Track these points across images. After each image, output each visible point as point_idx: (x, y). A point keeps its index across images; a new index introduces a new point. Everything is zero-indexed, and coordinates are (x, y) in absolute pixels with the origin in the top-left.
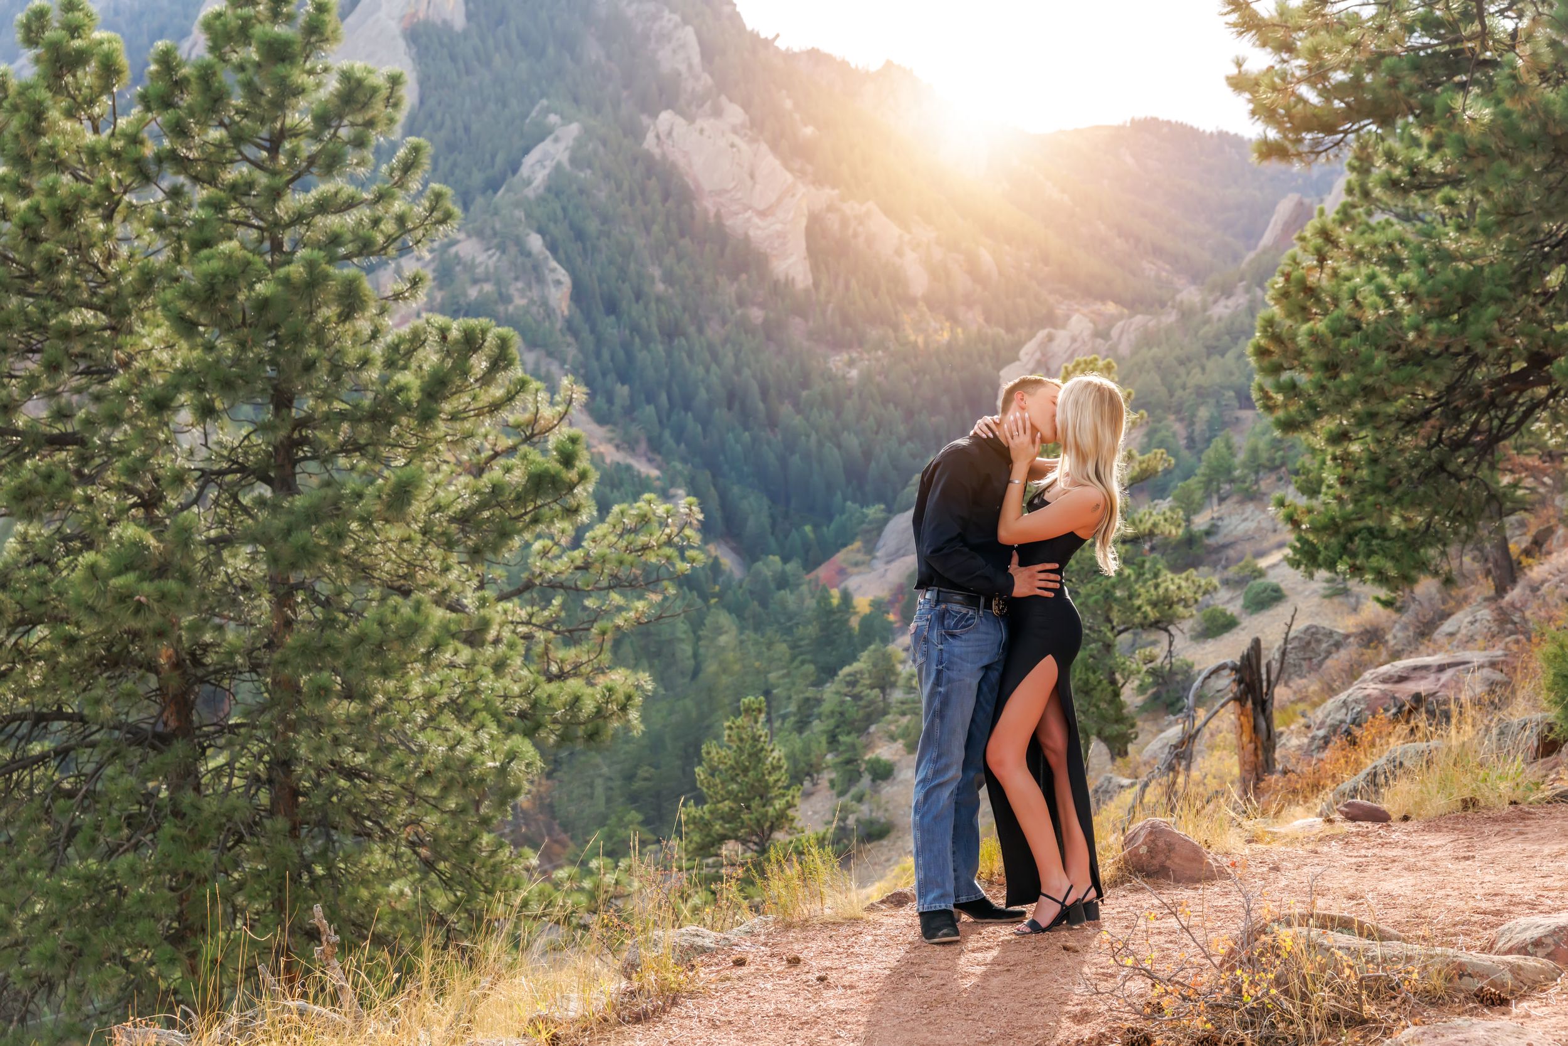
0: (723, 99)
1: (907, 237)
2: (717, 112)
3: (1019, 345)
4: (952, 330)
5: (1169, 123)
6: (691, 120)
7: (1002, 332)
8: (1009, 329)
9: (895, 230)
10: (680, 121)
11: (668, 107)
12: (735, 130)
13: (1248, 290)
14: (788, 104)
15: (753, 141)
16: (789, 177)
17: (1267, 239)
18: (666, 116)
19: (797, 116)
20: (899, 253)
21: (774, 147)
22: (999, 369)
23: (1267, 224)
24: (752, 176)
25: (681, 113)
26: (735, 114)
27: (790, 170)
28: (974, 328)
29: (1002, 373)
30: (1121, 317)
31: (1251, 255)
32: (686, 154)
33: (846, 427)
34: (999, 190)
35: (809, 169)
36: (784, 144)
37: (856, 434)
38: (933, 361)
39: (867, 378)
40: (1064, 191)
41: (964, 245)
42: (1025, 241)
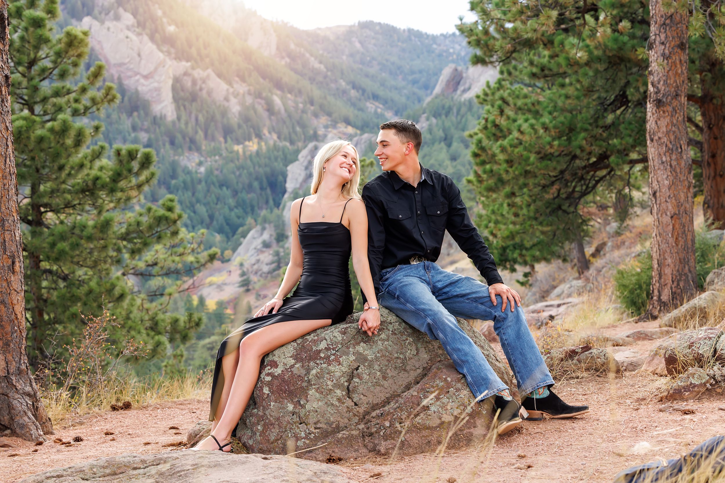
0: (121, 10)
1: (231, 90)
2: (117, 18)
3: (297, 152)
4: (259, 143)
5: (380, 24)
6: (102, 22)
7: (288, 144)
8: (292, 142)
9: (224, 86)
10: (96, 24)
11: (88, 14)
12: (128, 28)
13: (428, 119)
14: (160, 13)
15: (139, 34)
16: (161, 55)
17: (438, 90)
18: (87, 20)
19: (165, 20)
20: (227, 99)
21: (152, 38)
22: (286, 166)
23: (437, 81)
24: (139, 55)
25: (95, 18)
26: (128, 18)
27: (162, 51)
28: (271, 143)
29: (289, 168)
30: (356, 135)
31: (428, 99)
32: (99, 42)
33: (198, 201)
34: (283, 63)
35: (173, 50)
36: (157, 36)
37: (205, 205)
38: (249, 162)
39: (209, 172)
40: (321, 62)
41: (264, 95)
42: (300, 92)
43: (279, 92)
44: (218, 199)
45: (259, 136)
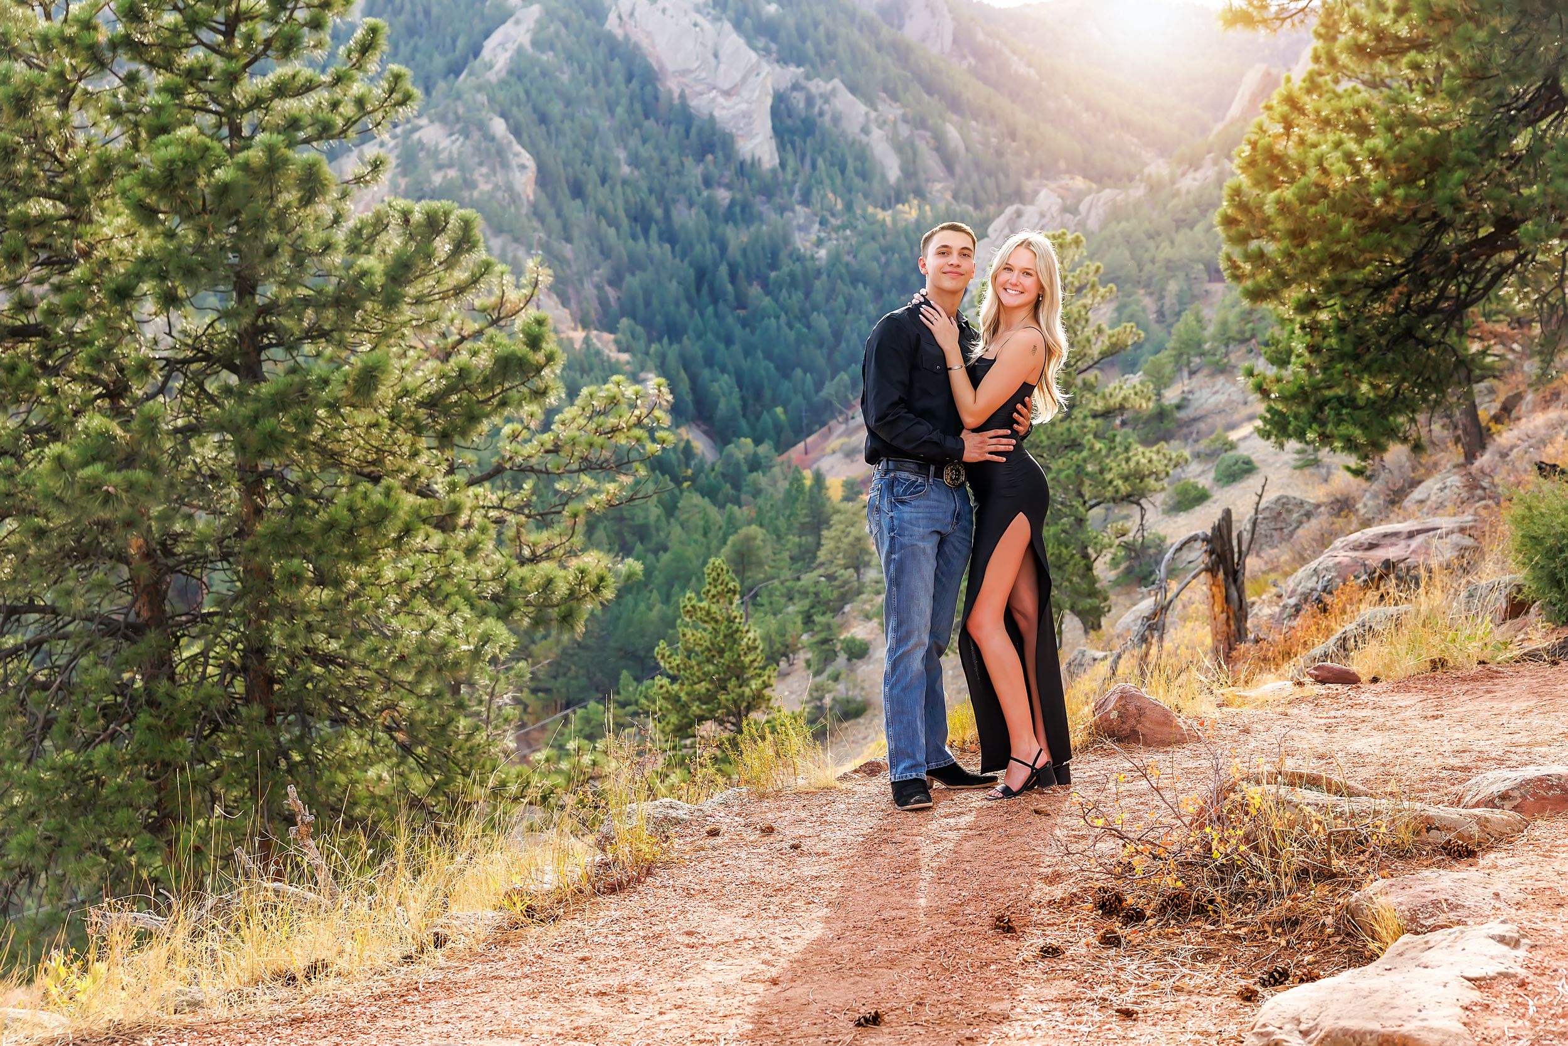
1: (873, 115)
4: (920, 208)
7: (971, 208)
8: (977, 206)
9: (861, 108)
12: (699, 9)
13: (1215, 162)
15: (716, 20)
16: (753, 56)
17: (1235, 110)
20: (865, 130)
21: (738, 26)
23: (1235, 95)
24: (716, 56)
27: (755, 49)
28: (941, 206)
30: (1089, 191)
31: (1218, 127)
32: (649, 34)
33: (815, 308)
34: (965, 65)
35: (774, 47)
36: (748, 22)
37: (826, 314)
38: (903, 241)
39: (835, 258)
40: (1029, 65)
41: (930, 122)
42: (993, 116)
43: (955, 118)
44: (849, 304)
45: (920, 193)
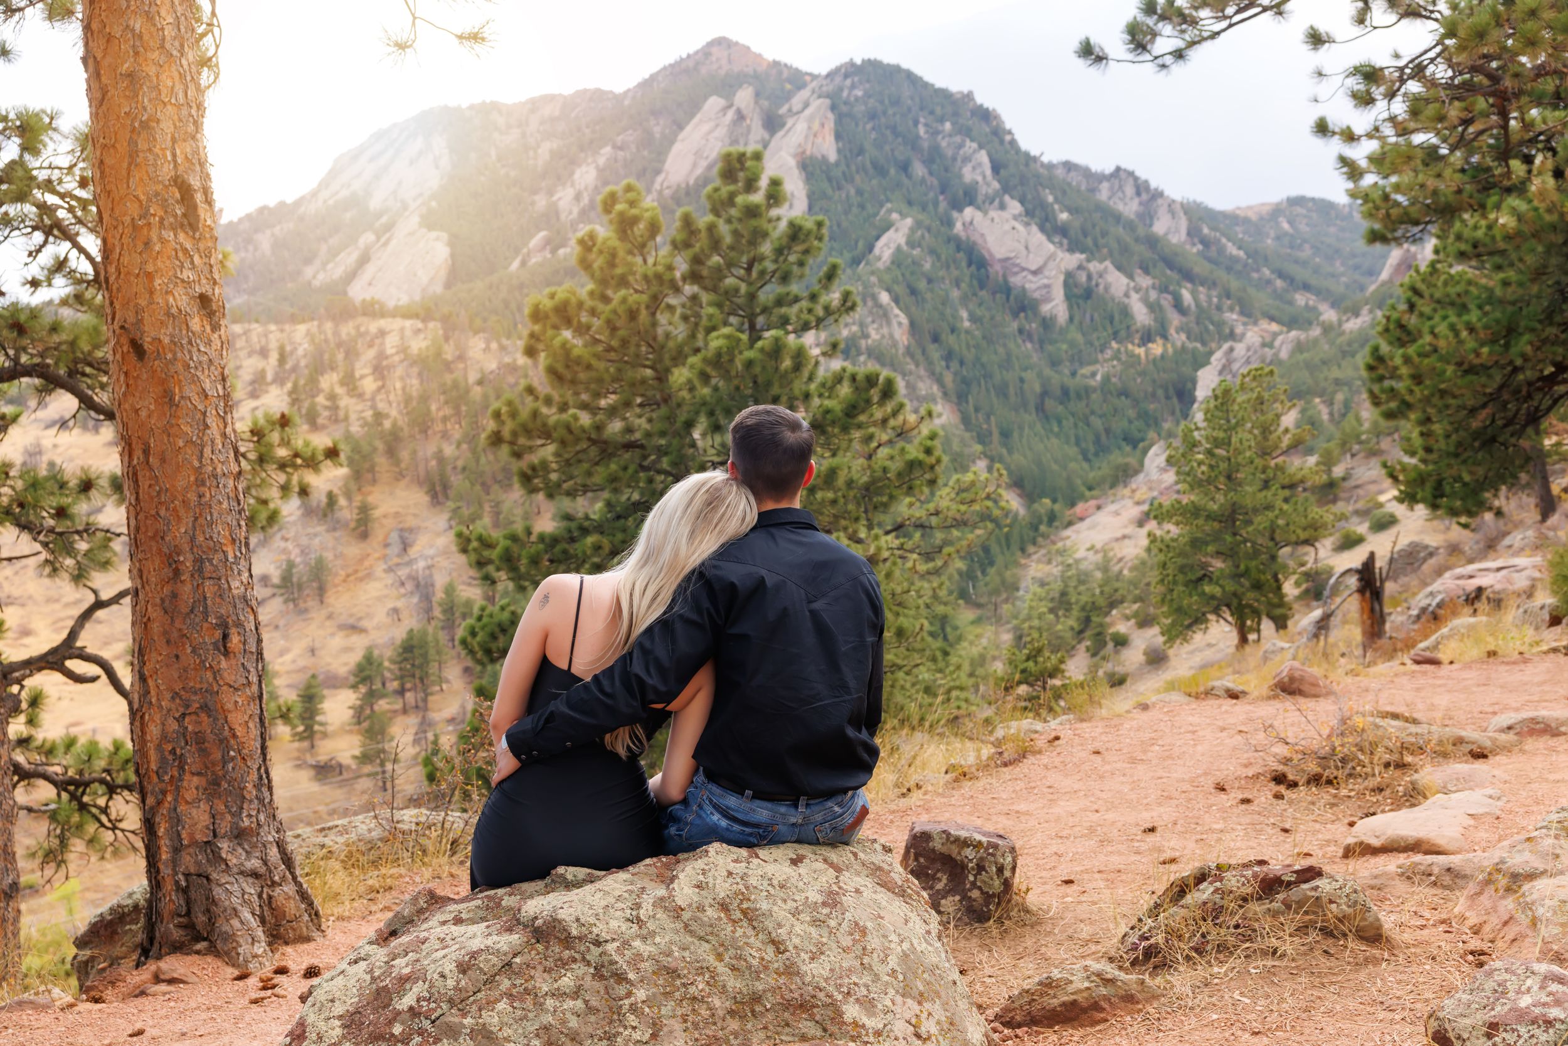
0: (1007, 198)
1: (1132, 284)
2: (1002, 207)
3: (1211, 353)
4: (1164, 345)
5: (1313, 199)
6: (986, 213)
7: (1199, 345)
8: (1204, 343)
9: (1124, 280)
10: (978, 215)
11: (971, 204)
12: (1015, 218)
13: (1371, 311)
14: (1050, 199)
15: (1027, 224)
16: (1051, 247)
17: (1385, 275)
18: (969, 211)
19: (1056, 207)
20: (1127, 295)
21: (1042, 229)
22: (1196, 370)
23: (1384, 264)
24: (1027, 248)
25: (979, 208)
26: (1015, 207)
27: (1053, 243)
28: (1179, 344)
29: (1200, 373)
30: (1281, 333)
31: (1372, 288)
32: (982, 235)
33: (1093, 413)
34: (1195, 250)
35: (1065, 241)
36: (1048, 225)
37: (1100, 417)
38: (1151, 367)
39: (1107, 379)
40: (1240, 248)
41: (1171, 288)
42: (1214, 284)
43: (1189, 285)
44: (1116, 410)
45: (1165, 337)
